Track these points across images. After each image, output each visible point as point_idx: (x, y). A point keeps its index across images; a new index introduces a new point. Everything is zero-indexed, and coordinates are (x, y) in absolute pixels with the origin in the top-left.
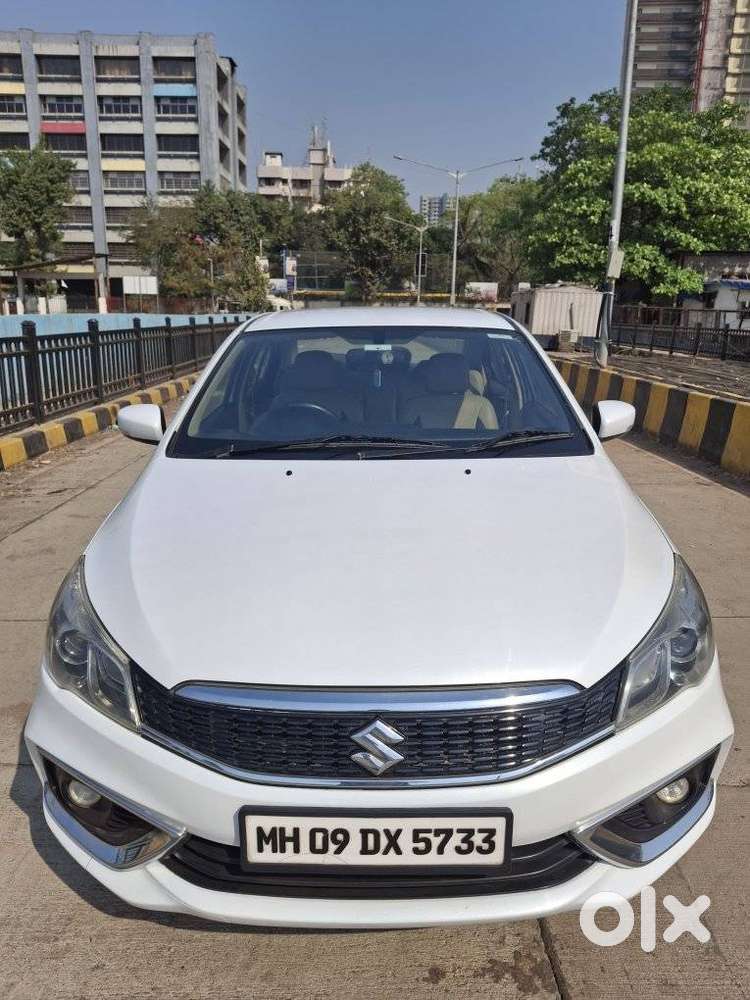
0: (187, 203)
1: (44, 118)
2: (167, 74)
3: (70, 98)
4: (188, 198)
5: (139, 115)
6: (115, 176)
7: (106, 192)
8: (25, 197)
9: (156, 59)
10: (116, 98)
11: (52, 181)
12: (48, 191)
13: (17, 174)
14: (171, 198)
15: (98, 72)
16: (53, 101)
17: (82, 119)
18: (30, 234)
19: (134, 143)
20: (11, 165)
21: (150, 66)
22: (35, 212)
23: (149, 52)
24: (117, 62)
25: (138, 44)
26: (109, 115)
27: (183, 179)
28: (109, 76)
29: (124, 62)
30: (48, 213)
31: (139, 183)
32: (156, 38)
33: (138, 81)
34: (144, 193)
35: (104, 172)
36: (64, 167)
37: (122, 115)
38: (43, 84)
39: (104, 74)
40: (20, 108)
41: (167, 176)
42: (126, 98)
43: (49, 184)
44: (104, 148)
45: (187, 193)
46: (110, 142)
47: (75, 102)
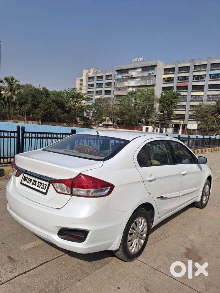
0: (214, 103)
1: (178, 82)
2: (214, 68)
3: (185, 77)
4: (215, 102)
5: (204, 80)
6: (194, 96)
7: (191, 101)
8: (165, 103)
9: (211, 64)
10: (198, 76)
11: (173, 99)
12: (172, 101)
13: (165, 97)
14: (209, 102)
15: (195, 70)
16: (181, 78)
17: (188, 82)
18: (166, 112)
19: (201, 87)
20: (164, 94)
21: (210, 66)
22: (167, 106)
23: (210, 62)
24: (200, 66)
25: (207, 61)
26: (196, 80)
27: (215, 97)
28: (197, 70)
29: (202, 66)
30: (171, 106)
31: (201, 98)
32: (212, 59)
33: (205, 71)
34: (202, 101)
35: (191, 95)
36: (177, 95)
37: (199, 80)
38: (179, 74)
39: (196, 70)
40: (172, 80)
41: (210, 96)
42: (201, 76)
43: (172, 99)
44: (192, 89)
45: (214, 101)
46: (195, 88)
47: (187, 78)
